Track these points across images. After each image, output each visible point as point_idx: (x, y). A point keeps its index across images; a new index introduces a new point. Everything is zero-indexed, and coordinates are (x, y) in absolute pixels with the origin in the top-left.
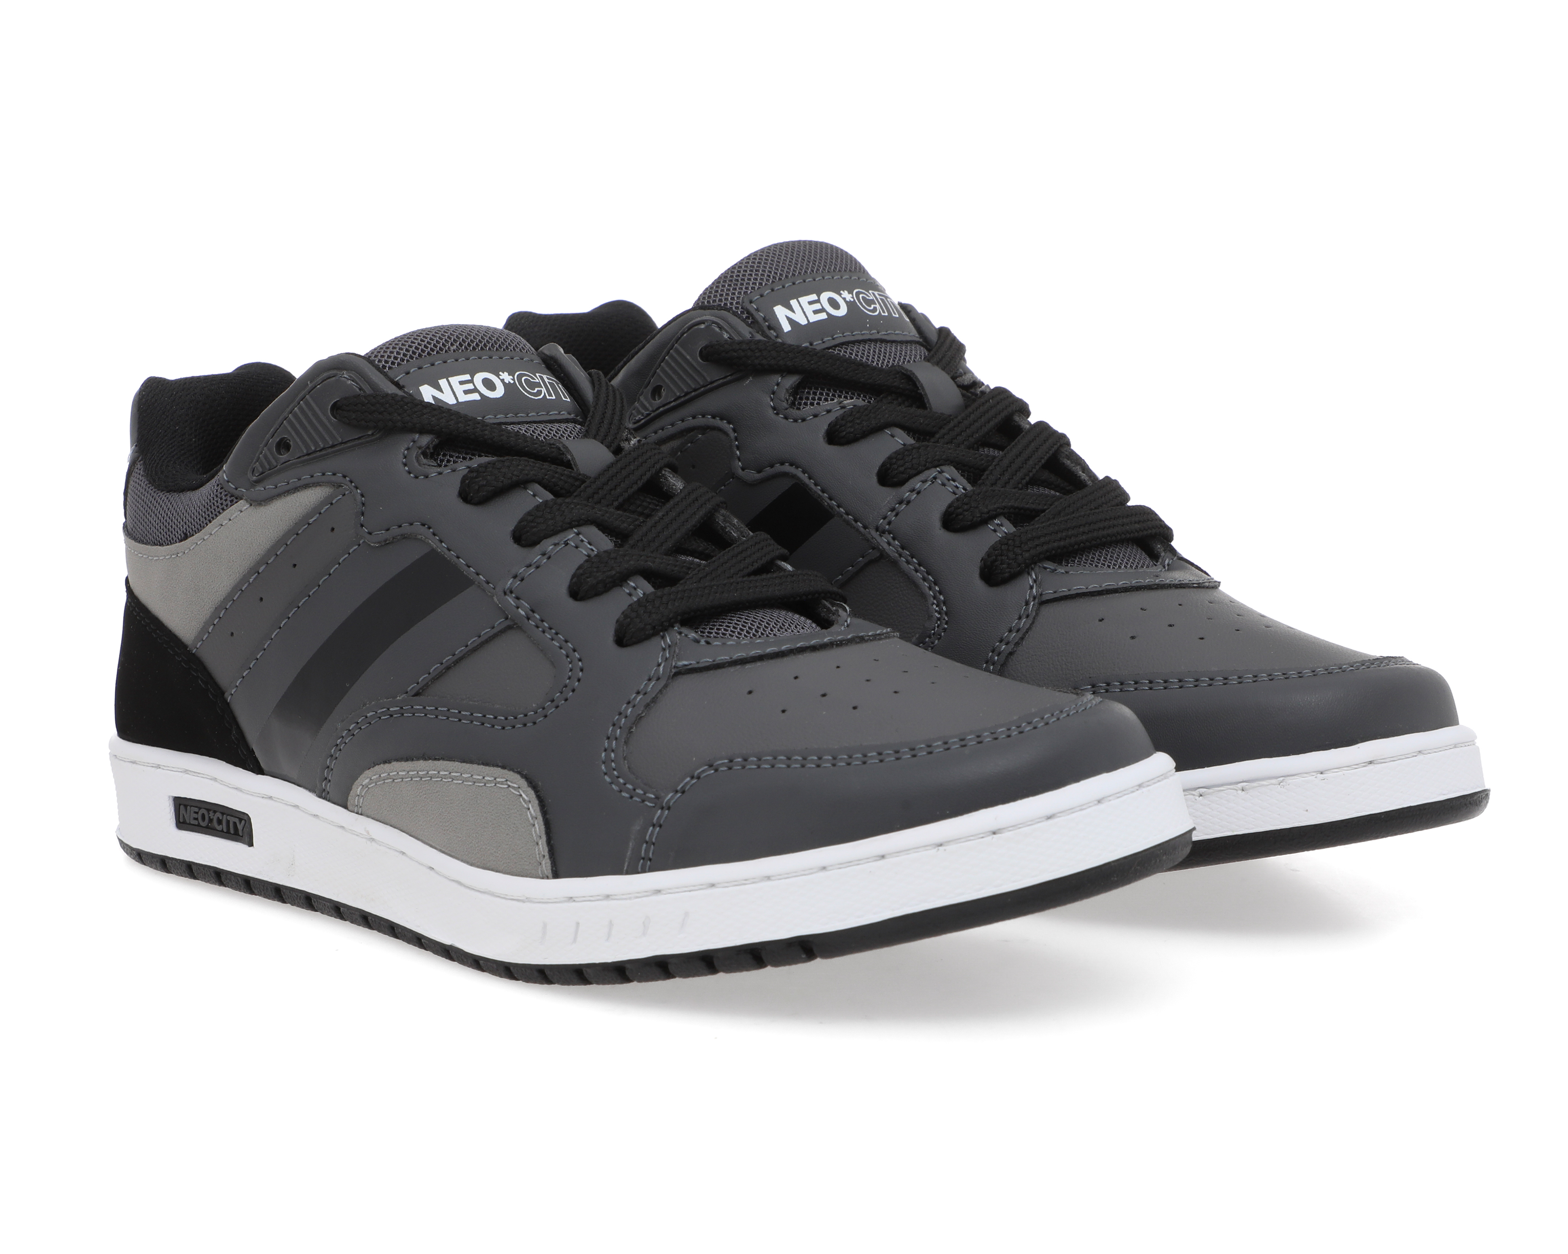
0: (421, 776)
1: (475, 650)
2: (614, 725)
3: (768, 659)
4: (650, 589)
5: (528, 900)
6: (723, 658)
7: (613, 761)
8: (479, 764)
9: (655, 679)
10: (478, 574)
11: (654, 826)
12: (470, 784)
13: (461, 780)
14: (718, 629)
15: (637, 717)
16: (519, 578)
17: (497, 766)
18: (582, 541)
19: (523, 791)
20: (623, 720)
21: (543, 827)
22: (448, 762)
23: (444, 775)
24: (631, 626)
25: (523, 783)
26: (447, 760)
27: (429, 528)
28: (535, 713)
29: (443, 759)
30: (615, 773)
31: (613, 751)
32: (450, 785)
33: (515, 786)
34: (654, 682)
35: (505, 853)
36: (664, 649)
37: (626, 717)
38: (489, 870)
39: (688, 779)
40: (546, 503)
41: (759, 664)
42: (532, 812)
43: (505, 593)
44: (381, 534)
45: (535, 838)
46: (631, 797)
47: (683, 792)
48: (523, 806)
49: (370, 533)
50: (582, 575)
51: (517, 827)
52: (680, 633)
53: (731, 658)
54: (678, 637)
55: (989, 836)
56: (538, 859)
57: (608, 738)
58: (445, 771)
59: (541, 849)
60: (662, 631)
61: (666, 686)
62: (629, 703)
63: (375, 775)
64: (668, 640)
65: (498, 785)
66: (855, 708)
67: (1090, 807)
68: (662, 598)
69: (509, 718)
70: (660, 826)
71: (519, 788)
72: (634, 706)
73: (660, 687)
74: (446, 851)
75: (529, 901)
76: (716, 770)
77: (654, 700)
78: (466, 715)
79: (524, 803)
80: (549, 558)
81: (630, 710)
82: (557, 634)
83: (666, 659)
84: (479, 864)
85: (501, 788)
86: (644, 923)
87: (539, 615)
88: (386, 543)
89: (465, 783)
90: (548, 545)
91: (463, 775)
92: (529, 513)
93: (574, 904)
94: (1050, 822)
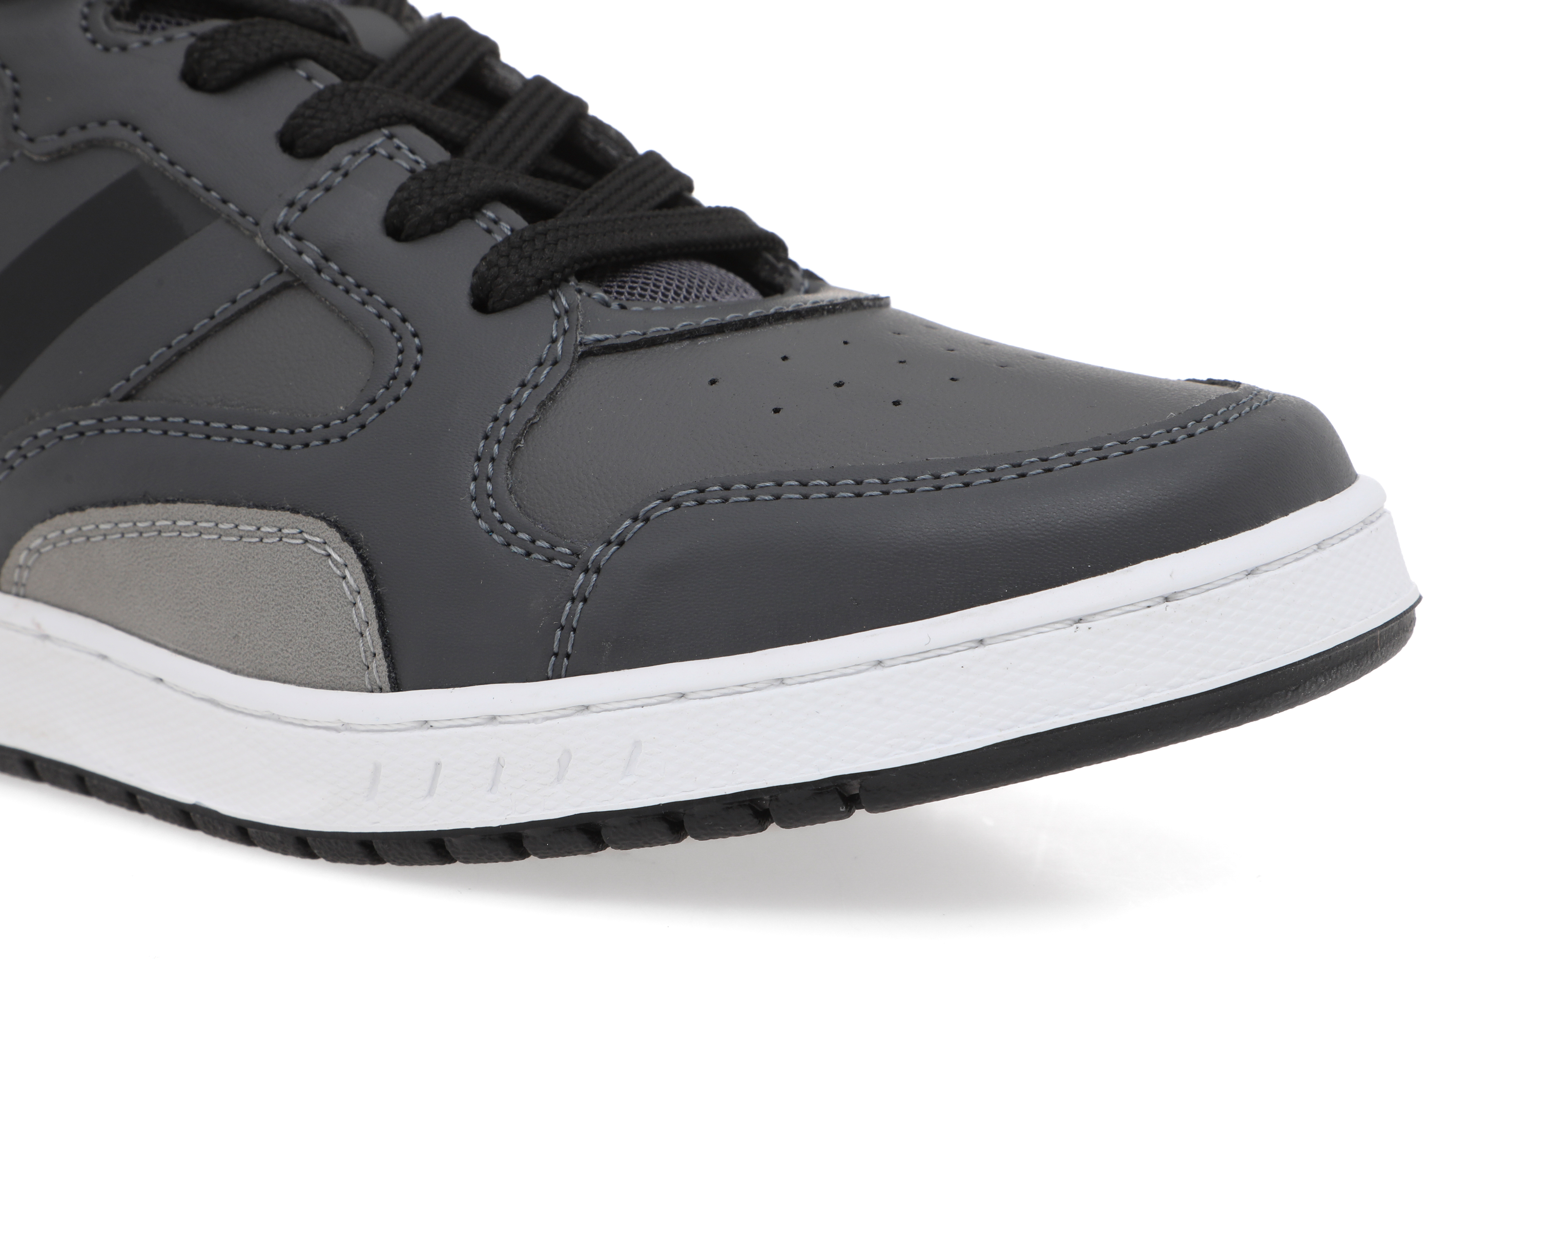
0: (142, 530)
1: (227, 323)
2: (486, 437)
3: (731, 330)
4: (521, 223)
5: (346, 727)
6: (659, 328)
7: (489, 496)
8: (249, 507)
9: (550, 362)
10: (225, 202)
11: (573, 600)
12: (234, 539)
13: (216, 534)
14: (631, 288)
15: (526, 423)
16: (298, 206)
17: (283, 509)
18: (399, 148)
19: (333, 549)
20: (503, 429)
21: (372, 607)
22: (192, 505)
23: (185, 527)
24: (500, 280)
25: (333, 535)
26: (189, 502)
27: (135, 129)
28: (343, 422)
29: (183, 501)
30: (497, 514)
31: (489, 479)
32: (196, 543)
33: (318, 540)
34: (548, 369)
35: (302, 652)
36: (558, 317)
37: (507, 424)
38: (270, 679)
39: (628, 522)
40: (331, 88)
41: (718, 338)
42: (352, 582)
43: (276, 231)
44: (53, 142)
45: (357, 625)
46: (528, 554)
47: (621, 544)
48: (334, 573)
49: (31, 140)
50: (407, 199)
51: (323, 608)
52: (580, 291)
53: (672, 329)
54: (579, 297)
55: (1159, 603)
56: (364, 660)
57: (478, 459)
58: (186, 520)
59: (370, 643)
60: (551, 287)
61: (569, 374)
62: (509, 402)
63: (53, 531)
64: (564, 302)
65: (284, 540)
66: (896, 403)
67: (1308, 555)
68: (546, 235)
69: (297, 431)
70: (585, 600)
71: (325, 543)
72: (519, 407)
73: (560, 376)
74: (187, 651)
75: (346, 730)
76: (677, 506)
77: (552, 397)
78: (219, 428)
79: (335, 569)
80: (346, 175)
81: (512, 414)
82: (370, 294)
83: (565, 332)
84: (250, 670)
85: (292, 544)
86: (559, 760)
87: (336, 264)
88: (59, 156)
89: (224, 538)
90: (341, 154)
91: (220, 526)
92: (306, 105)
93: (431, 732)
94: (1253, 579)
